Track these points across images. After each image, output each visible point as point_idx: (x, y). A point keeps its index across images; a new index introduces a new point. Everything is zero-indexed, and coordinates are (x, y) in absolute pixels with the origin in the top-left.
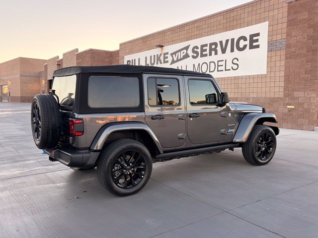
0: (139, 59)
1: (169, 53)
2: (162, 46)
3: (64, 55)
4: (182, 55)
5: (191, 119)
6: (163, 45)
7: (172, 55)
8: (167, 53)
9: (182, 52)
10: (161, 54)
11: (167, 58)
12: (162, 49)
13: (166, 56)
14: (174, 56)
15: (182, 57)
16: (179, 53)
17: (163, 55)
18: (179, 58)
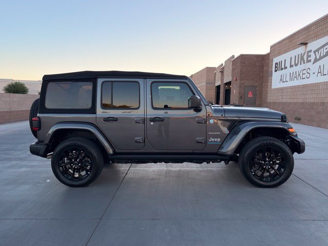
0: (285, 60)
1: (312, 51)
2: (306, 44)
3: (225, 62)
4: (325, 51)
5: (152, 123)
6: (307, 42)
7: (315, 52)
8: (310, 51)
9: (325, 48)
10: (305, 53)
11: (310, 56)
12: (306, 47)
13: (309, 54)
14: (317, 53)
15: (324, 54)
16: (322, 49)
17: (306, 53)
18: (322, 55)
